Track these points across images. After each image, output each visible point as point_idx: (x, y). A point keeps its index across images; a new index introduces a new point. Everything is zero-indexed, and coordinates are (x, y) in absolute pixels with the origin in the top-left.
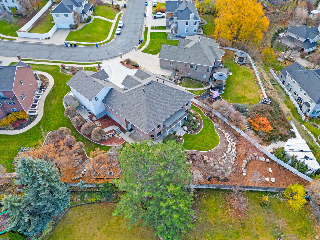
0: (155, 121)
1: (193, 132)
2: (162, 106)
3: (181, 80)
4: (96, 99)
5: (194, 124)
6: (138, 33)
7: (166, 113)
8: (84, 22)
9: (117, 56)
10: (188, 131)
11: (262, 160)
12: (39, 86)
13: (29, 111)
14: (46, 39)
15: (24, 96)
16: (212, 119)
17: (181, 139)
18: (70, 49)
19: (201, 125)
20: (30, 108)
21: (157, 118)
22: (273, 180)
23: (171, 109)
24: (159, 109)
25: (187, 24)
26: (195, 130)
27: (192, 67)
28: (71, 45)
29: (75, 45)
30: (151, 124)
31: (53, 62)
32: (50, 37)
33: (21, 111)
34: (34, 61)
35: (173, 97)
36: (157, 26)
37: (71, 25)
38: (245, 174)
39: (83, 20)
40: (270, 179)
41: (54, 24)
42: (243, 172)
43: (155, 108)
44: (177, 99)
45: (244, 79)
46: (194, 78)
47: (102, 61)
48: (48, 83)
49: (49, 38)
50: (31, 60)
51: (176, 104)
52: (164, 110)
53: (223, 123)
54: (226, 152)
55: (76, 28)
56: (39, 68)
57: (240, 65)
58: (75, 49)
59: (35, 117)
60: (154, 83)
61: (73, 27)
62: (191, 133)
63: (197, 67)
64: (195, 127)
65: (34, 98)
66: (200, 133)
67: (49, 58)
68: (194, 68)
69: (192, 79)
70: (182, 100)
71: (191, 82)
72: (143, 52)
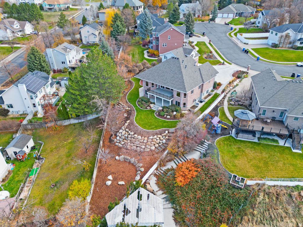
4: (165, 57)
5: (165, 111)
8: (293, 49)
11: (136, 177)
14: (245, 43)
15: (165, 46)
19: (168, 119)
22: (109, 183)
29: (247, 52)
32: (249, 44)
38: (117, 158)
39: (293, 46)
40: (109, 180)
42: (119, 156)
47: (233, 64)
49: (247, 44)
51: (167, 82)
54: (135, 134)
61: (274, 46)
70: (174, 84)
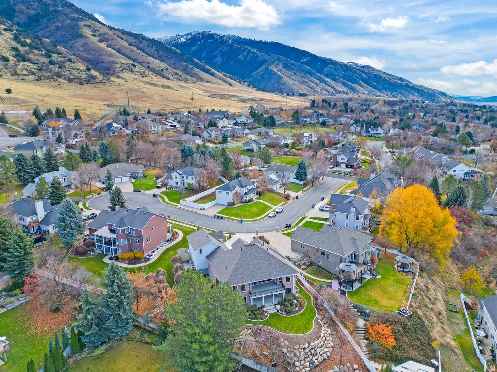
0: (238, 280)
1: (284, 313)
2: (253, 269)
3: (308, 266)
4: (201, 252)
5: (290, 305)
6: (293, 220)
7: (255, 277)
8: (244, 203)
9: (253, 233)
10: (279, 311)
12: (168, 238)
13: (148, 254)
14: (201, 209)
15: (150, 240)
16: (317, 310)
17: (266, 315)
18: (215, 220)
19: (299, 310)
20: (150, 252)
21: (243, 278)
23: (263, 275)
24: (248, 271)
25: (347, 218)
26: (288, 313)
27: (323, 254)
28: (219, 217)
29: (222, 218)
30: (233, 281)
31: (193, 226)
32: (206, 208)
33: (141, 251)
34: (179, 222)
35: (270, 265)
36: (318, 217)
37: (228, 203)
39: (243, 201)
41: (215, 199)
43: (245, 267)
44: (275, 268)
45: (392, 285)
46: (326, 269)
47: (236, 234)
48: (176, 238)
49: (204, 209)
50: (177, 221)
51: (271, 273)
52: (254, 273)
53: (330, 317)
55: (232, 206)
56: (178, 227)
57: (399, 272)
58: (220, 221)
59: (149, 259)
60: (255, 246)
61: (231, 204)
62: (282, 314)
63: (328, 255)
64: (289, 308)
65: (158, 246)
66: (292, 317)
67: (193, 223)
68: (326, 255)
69: (324, 269)
70: (280, 271)
71: (320, 271)
72: (283, 234)
